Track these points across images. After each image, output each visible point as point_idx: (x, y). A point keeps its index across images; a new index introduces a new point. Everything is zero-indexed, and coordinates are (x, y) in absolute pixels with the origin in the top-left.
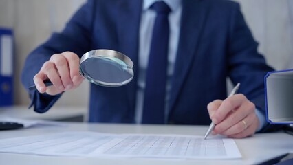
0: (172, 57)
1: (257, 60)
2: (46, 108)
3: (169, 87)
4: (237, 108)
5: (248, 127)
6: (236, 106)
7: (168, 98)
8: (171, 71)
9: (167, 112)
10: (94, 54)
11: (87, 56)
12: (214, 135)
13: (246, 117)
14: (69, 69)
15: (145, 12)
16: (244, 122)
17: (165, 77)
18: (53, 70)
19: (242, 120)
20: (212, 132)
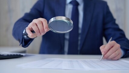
0: (80, 25)
1: (115, 27)
2: (27, 45)
3: (79, 38)
4: (112, 47)
5: (119, 54)
6: (112, 46)
7: (79, 42)
8: (80, 31)
9: (79, 49)
10: (56, 18)
12: (104, 59)
13: (117, 50)
15: (67, 5)
16: (117, 52)
17: (78, 34)
19: (115, 51)
20: (103, 58)
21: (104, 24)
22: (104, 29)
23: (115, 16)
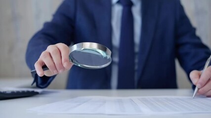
2: (45, 85)
3: (136, 61)
8: (137, 49)
11: (75, 47)
14: (61, 57)
15: (113, 5)
17: (133, 54)
18: (49, 58)
21: (177, 36)
22: (177, 46)
23: (194, 22)
